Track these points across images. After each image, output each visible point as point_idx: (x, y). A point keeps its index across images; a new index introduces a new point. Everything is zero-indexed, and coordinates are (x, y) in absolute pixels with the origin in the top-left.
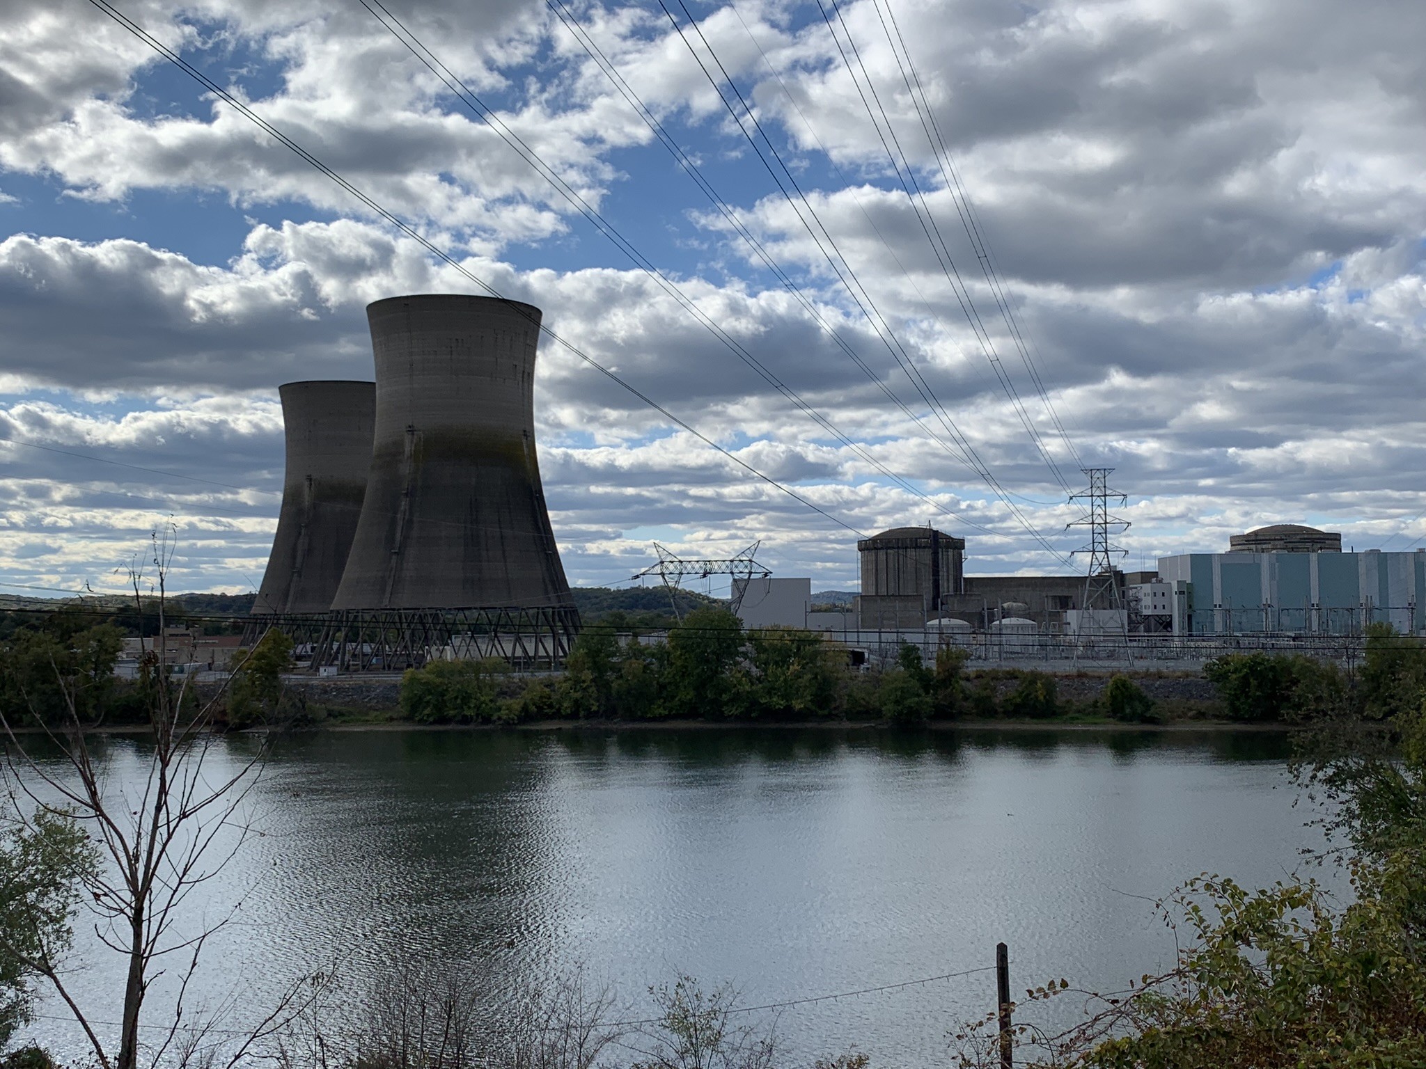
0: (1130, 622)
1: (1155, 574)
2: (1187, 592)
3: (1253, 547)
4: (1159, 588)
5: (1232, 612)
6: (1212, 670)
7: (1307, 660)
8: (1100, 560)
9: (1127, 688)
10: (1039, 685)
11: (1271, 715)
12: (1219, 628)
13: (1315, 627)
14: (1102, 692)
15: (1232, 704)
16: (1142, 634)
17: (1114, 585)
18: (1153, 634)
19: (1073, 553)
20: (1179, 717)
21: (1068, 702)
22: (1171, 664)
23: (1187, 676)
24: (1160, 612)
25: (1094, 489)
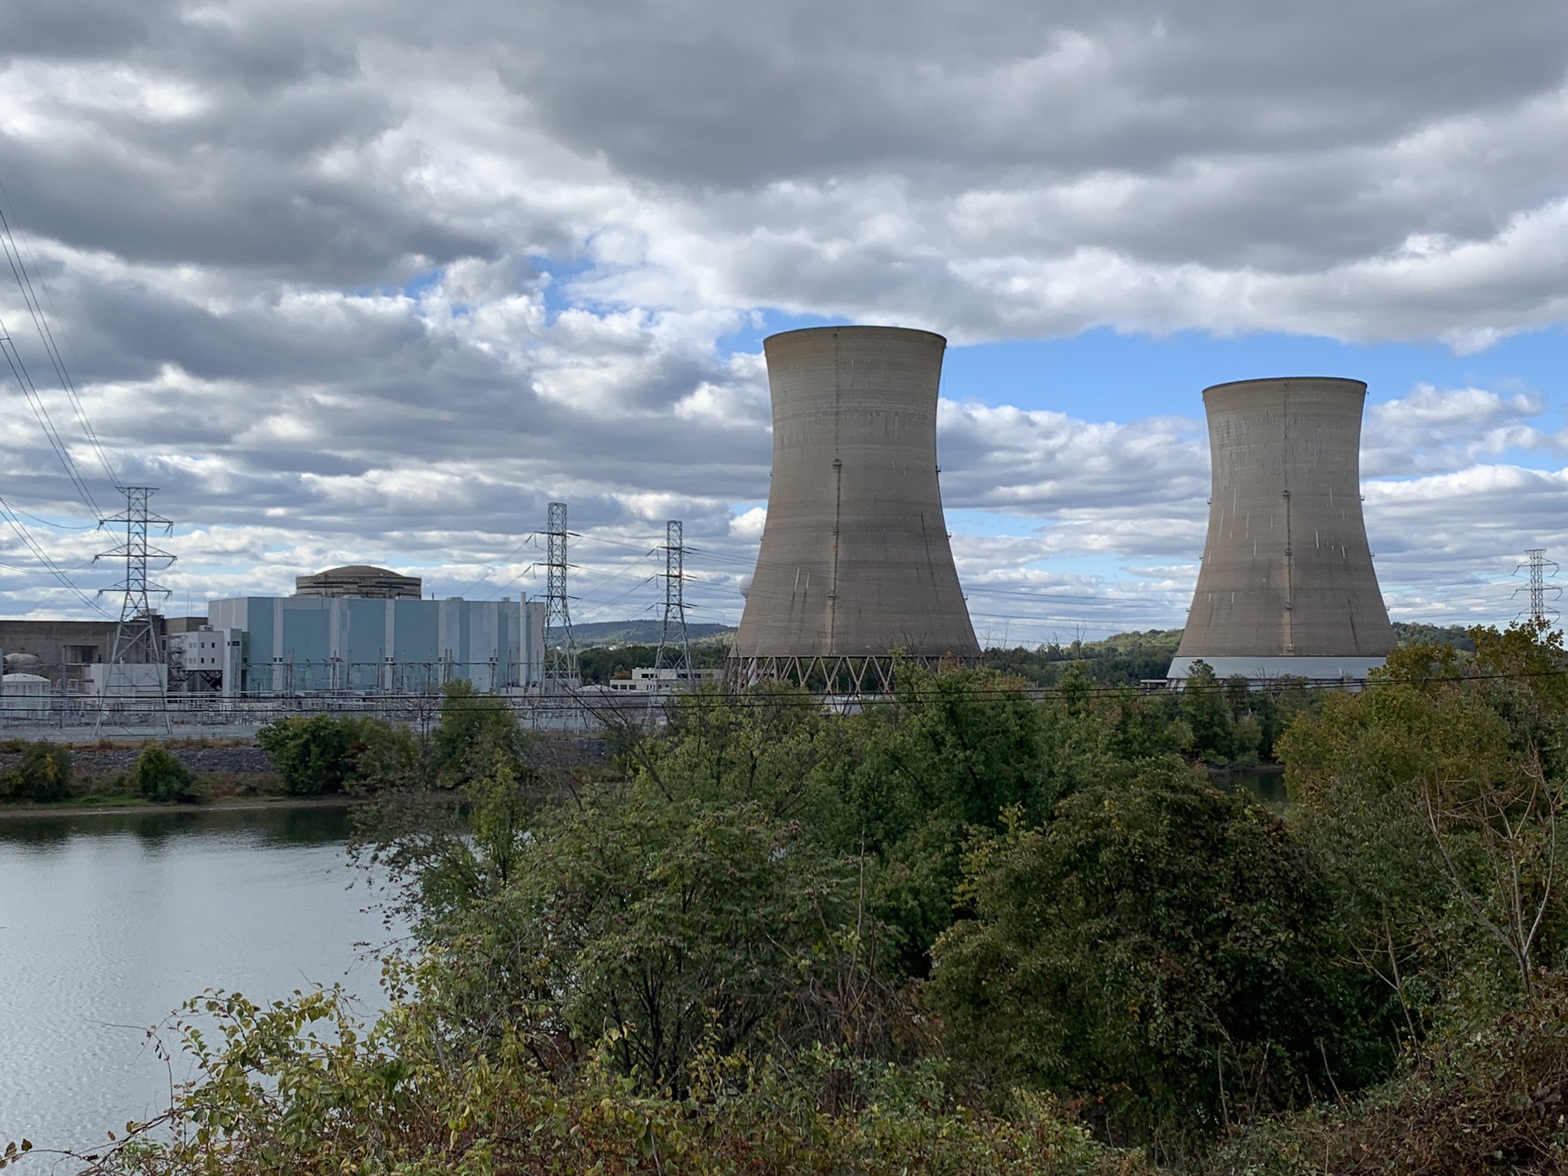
0: (171, 678)
1: (204, 621)
2: (242, 643)
3: (322, 590)
4: (209, 638)
5: (294, 668)
6: (266, 737)
7: (378, 723)
8: (136, 601)
9: (162, 761)
10: (49, 759)
11: (333, 787)
12: (278, 686)
13: (388, 685)
14: (129, 768)
15: (289, 778)
16: (184, 694)
17: (152, 631)
18: (198, 694)
19: (101, 592)
20: (225, 794)
21: (86, 780)
22: (218, 730)
23: (237, 744)
24: (208, 666)
25: (132, 513)
